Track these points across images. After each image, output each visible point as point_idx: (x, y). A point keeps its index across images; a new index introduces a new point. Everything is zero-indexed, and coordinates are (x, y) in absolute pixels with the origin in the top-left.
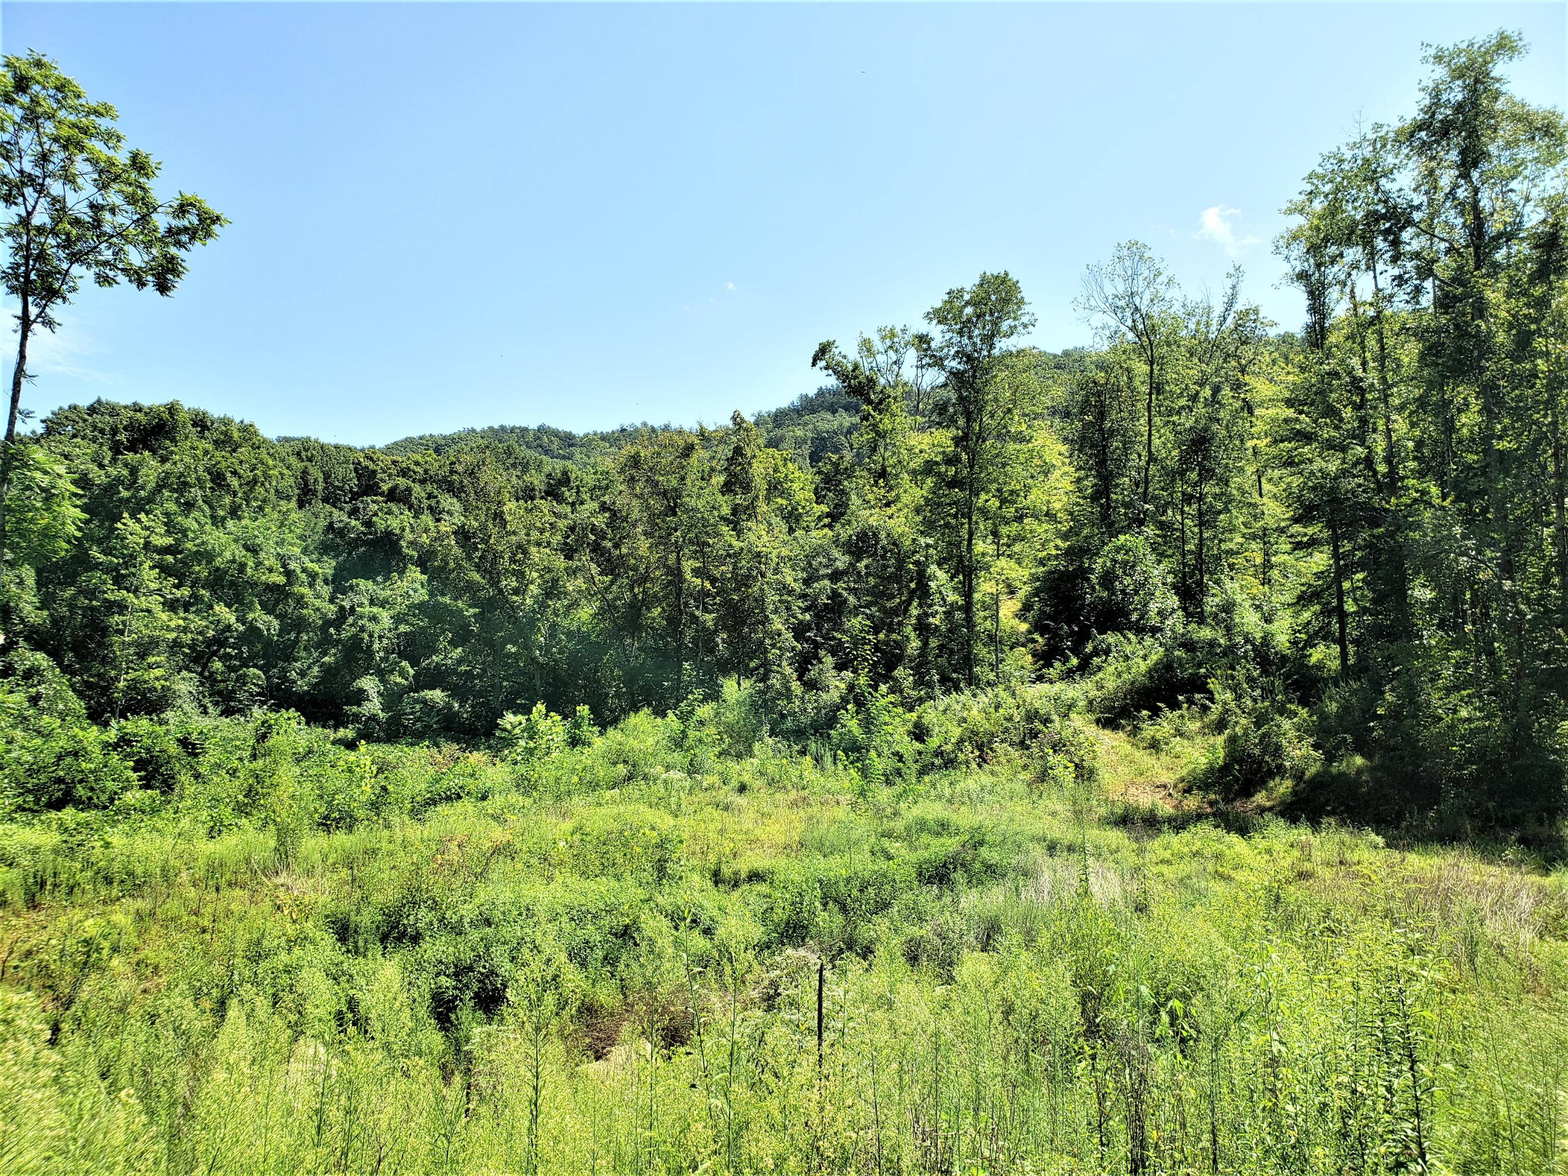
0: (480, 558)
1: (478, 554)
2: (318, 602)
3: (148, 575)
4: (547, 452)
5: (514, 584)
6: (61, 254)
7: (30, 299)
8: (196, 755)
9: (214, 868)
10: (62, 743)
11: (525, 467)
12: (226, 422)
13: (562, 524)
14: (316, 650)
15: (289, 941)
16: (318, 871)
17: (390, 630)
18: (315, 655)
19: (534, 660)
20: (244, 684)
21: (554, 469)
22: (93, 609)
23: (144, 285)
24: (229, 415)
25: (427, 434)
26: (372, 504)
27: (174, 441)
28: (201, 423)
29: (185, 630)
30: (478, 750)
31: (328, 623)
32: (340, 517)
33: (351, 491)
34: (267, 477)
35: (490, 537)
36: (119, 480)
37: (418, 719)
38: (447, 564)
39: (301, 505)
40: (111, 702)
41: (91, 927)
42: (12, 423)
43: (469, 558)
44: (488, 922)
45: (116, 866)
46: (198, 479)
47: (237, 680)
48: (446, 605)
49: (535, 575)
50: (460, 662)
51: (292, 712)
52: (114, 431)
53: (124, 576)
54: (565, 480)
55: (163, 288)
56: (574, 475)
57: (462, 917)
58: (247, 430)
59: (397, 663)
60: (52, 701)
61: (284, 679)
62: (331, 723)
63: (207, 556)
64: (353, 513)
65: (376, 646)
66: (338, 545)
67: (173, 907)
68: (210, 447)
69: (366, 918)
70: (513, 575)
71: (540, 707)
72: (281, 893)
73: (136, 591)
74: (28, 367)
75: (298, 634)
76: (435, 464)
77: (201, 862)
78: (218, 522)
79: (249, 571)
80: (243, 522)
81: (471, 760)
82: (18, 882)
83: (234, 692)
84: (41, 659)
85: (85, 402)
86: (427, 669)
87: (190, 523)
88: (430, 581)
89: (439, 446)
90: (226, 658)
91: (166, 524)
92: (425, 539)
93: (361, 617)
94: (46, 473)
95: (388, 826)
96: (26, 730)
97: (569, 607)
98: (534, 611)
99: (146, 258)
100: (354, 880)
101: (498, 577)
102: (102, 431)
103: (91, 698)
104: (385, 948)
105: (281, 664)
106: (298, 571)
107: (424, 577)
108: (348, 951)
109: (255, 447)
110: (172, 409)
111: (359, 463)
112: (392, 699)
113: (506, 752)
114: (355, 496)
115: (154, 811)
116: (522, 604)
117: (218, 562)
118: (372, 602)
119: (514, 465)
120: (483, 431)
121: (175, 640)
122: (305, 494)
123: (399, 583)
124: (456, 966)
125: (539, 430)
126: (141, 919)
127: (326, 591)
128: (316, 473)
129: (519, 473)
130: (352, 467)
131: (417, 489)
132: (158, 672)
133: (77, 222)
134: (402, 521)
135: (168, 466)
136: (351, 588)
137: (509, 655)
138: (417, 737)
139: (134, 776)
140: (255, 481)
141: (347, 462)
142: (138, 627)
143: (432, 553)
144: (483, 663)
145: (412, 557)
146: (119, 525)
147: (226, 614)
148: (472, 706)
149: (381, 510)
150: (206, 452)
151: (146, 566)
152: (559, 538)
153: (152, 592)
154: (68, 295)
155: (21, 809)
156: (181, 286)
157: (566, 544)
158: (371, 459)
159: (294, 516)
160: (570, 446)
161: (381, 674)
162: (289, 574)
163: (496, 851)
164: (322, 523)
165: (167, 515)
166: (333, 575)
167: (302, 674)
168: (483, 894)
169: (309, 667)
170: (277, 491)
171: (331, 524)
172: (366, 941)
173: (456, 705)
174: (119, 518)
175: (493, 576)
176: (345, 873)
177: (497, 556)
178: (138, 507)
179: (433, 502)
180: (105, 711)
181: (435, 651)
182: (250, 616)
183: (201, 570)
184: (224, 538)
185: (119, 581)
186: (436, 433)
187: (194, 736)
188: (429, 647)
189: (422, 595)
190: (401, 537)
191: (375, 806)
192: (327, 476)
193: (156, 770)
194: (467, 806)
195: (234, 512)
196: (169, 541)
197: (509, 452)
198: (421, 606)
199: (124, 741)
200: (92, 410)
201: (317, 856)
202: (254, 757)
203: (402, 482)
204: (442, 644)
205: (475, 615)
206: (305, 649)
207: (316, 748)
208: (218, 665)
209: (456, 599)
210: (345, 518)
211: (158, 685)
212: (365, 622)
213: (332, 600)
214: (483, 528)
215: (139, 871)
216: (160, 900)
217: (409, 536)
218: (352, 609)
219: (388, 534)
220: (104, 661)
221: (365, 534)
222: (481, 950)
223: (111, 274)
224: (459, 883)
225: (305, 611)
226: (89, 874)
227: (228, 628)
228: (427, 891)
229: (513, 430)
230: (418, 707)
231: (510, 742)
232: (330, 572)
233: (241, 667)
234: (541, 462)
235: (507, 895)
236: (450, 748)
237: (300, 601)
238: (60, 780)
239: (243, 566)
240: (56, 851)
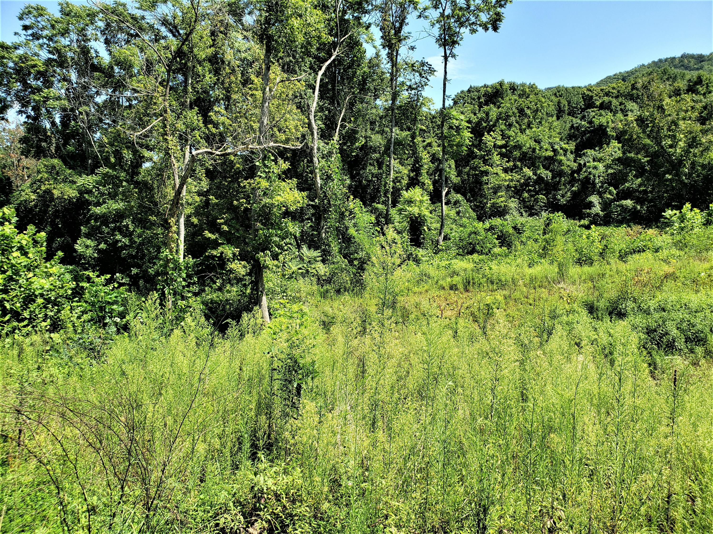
0: (650, 131)
1: (649, 129)
2: (568, 163)
3: (496, 158)
4: (686, 68)
5: (670, 143)
6: (456, 25)
7: (447, 47)
8: (520, 233)
9: (533, 279)
10: (470, 229)
11: (675, 79)
12: (523, 85)
13: (698, 106)
14: (569, 184)
15: (567, 311)
16: (577, 283)
17: (603, 173)
18: (568, 187)
19: (682, 182)
20: (537, 202)
21: (692, 76)
22: (476, 175)
23: (488, 29)
24: (524, 82)
25: (618, 72)
26: (592, 113)
27: (502, 98)
28: (513, 88)
29: (512, 180)
30: (652, 228)
31: (573, 172)
32: (576, 121)
33: (581, 108)
34: (542, 107)
35: (655, 119)
36: (482, 119)
37: (620, 214)
38: (632, 137)
39: (558, 119)
40: (485, 213)
41: (489, 300)
42: (444, 101)
43: (644, 132)
44: (664, 310)
45: (495, 277)
46: (513, 113)
47: (534, 201)
48: (632, 158)
49: (682, 136)
50: (640, 185)
51: (560, 213)
52: (479, 98)
53: (487, 160)
54: (699, 81)
55: (495, 29)
56: (705, 78)
57: (649, 306)
58: (532, 87)
59: (607, 188)
60: (464, 214)
61: (555, 198)
62: (577, 218)
63: (518, 147)
64: (583, 118)
65: (597, 181)
66: (576, 135)
67: (517, 294)
68: (517, 98)
69: (602, 304)
70: (669, 138)
71: (688, 205)
72: (562, 291)
73: (492, 166)
74: (448, 77)
75: (560, 178)
76: (624, 87)
77: (527, 277)
78: (522, 131)
79: (537, 151)
80: (533, 130)
81: (648, 233)
82: (461, 281)
83: (533, 206)
84: (459, 197)
85: (466, 89)
86: (623, 190)
87: (511, 133)
88: (623, 147)
89: (624, 77)
90: (529, 191)
91: (501, 135)
92: (620, 126)
93: (589, 168)
94: (457, 120)
95: (608, 263)
96: (456, 225)
97: (702, 152)
98: (682, 156)
99: (488, 16)
100: (594, 287)
101: (661, 140)
102: (474, 99)
103: (477, 211)
104: (611, 318)
105: (553, 192)
106: (559, 149)
107: (620, 145)
108: (594, 318)
109: (536, 94)
110: (501, 84)
111: (584, 94)
112: (605, 206)
113: (668, 229)
114: (583, 110)
115: (506, 256)
116: (675, 152)
117: (524, 149)
118: (594, 160)
119: (668, 79)
120: (649, 64)
121: (508, 185)
122: (560, 113)
123: (607, 149)
124: (647, 329)
125: (682, 57)
126: (506, 298)
127: (572, 157)
128: (564, 102)
129: (671, 83)
130: (581, 96)
131: (615, 102)
132: (502, 199)
133: (461, 9)
134: (607, 118)
135: (500, 109)
136: (584, 154)
137: (667, 180)
138: (619, 223)
139: (497, 242)
140: (537, 110)
141: (578, 94)
142: (493, 181)
143: (624, 132)
144: (653, 185)
145: (613, 136)
146: (484, 138)
147: (528, 172)
148: (647, 207)
149: (596, 115)
150: (516, 100)
151: (495, 154)
152: (696, 114)
153: (498, 166)
154: (460, 42)
155: (458, 254)
156: (503, 25)
157: (701, 116)
158: (590, 90)
159: (555, 124)
160: (701, 62)
161: (600, 194)
162: (554, 151)
163: (666, 277)
164: (569, 125)
165: (502, 131)
166: (575, 149)
167: (563, 196)
168: (660, 296)
169: (566, 193)
170: (547, 113)
171: (573, 125)
172: (602, 314)
173: (639, 207)
174: (483, 135)
175: (658, 140)
176: (590, 284)
177: (660, 129)
178: (490, 130)
179: (623, 107)
180: (483, 217)
181: (626, 181)
182: (538, 172)
183: (517, 153)
184: (526, 138)
185: (485, 162)
186: (622, 71)
187: (519, 225)
188: (624, 179)
189: (619, 154)
190: (607, 126)
191: (602, 254)
192: (569, 102)
193: (505, 240)
194: (648, 254)
195: (529, 126)
196: (504, 142)
197: (665, 72)
198: (619, 160)
199: (491, 228)
200: (469, 91)
201: (576, 276)
202: (544, 233)
203: (606, 99)
204: (630, 177)
205: (648, 161)
206: (564, 185)
207: (571, 229)
208: (526, 195)
209: (637, 154)
210: (579, 121)
211: (502, 205)
212: (591, 170)
213: (575, 161)
214: (652, 115)
215: (503, 279)
216: (512, 291)
217: (611, 125)
218: (585, 164)
219: (601, 126)
220: (481, 196)
221: (589, 128)
222: (661, 323)
223: (475, 28)
224: (647, 291)
225: (563, 167)
226: (485, 279)
227: (529, 178)
228: (631, 293)
229: (666, 60)
230: (619, 209)
231: (669, 224)
232: (573, 148)
233: (535, 195)
234: (684, 74)
235: (674, 298)
236: (637, 228)
237: (560, 162)
238: (471, 244)
239: (534, 150)
240: (472, 270)
